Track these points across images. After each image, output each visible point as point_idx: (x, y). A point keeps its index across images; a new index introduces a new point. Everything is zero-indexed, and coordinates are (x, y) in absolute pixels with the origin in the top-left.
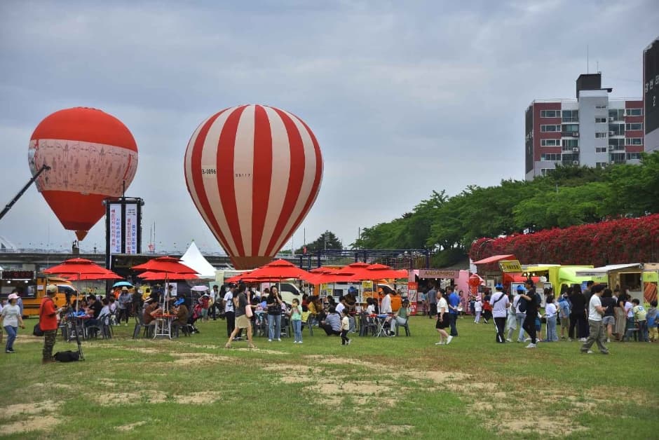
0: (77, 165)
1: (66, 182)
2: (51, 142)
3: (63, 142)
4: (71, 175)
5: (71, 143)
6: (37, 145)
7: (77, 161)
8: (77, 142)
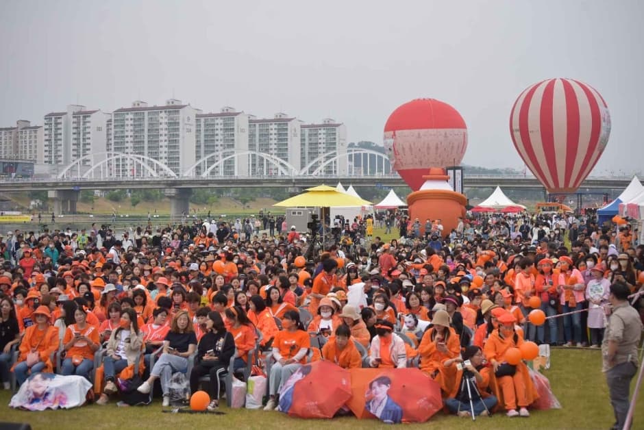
0: (428, 148)
1: (421, 162)
2: (406, 132)
3: (416, 131)
4: (425, 156)
5: (422, 131)
6: (394, 135)
7: (428, 144)
8: (426, 130)
